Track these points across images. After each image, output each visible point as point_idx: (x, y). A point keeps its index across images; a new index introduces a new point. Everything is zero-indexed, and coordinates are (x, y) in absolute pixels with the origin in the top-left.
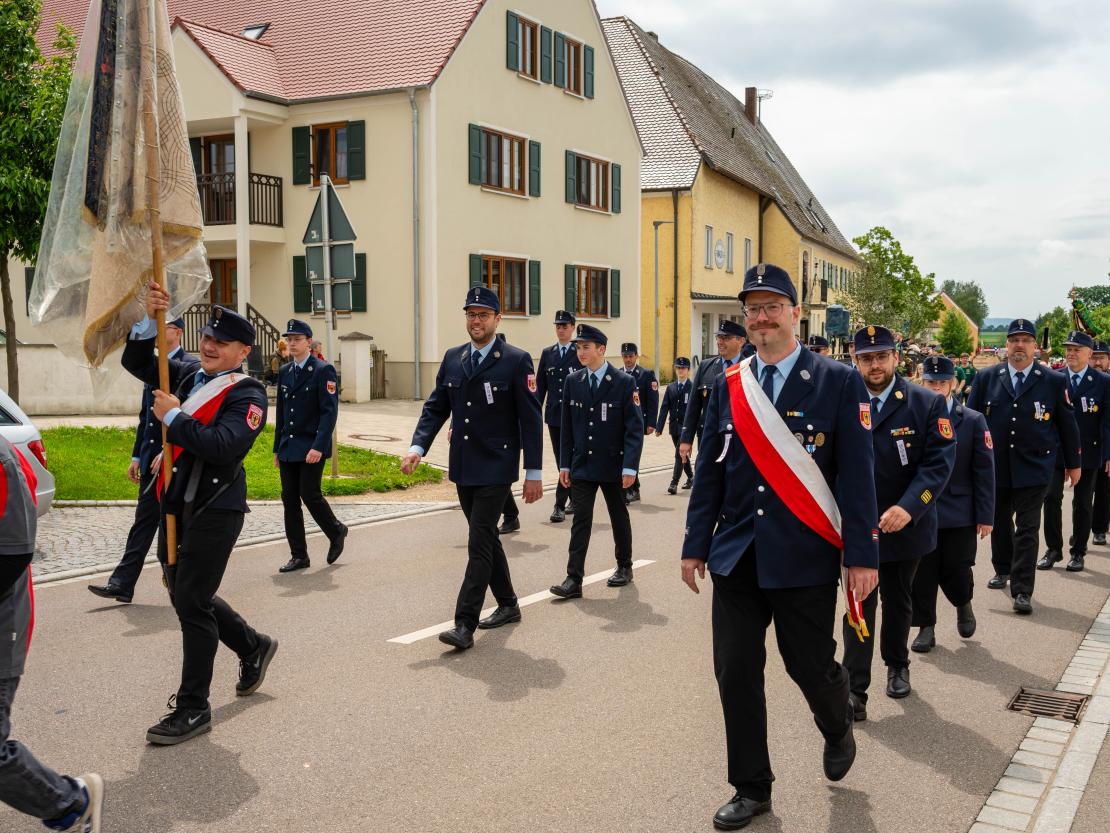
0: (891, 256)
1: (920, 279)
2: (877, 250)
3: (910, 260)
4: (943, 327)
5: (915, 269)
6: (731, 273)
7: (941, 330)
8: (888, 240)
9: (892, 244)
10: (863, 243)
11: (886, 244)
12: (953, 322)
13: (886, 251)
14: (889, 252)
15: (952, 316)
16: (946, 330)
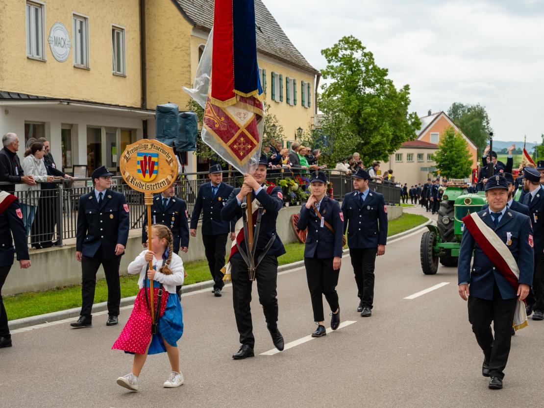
0: (364, 69)
1: (395, 92)
2: (348, 62)
3: (384, 72)
4: (441, 148)
5: (390, 83)
6: (88, 69)
7: (440, 150)
8: (360, 52)
9: (365, 55)
10: (330, 54)
11: (358, 55)
12: (452, 141)
13: (357, 62)
14: (361, 64)
15: (451, 137)
16: (445, 150)
